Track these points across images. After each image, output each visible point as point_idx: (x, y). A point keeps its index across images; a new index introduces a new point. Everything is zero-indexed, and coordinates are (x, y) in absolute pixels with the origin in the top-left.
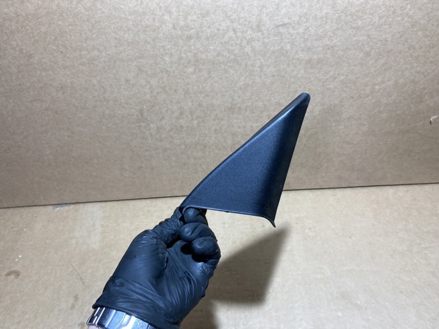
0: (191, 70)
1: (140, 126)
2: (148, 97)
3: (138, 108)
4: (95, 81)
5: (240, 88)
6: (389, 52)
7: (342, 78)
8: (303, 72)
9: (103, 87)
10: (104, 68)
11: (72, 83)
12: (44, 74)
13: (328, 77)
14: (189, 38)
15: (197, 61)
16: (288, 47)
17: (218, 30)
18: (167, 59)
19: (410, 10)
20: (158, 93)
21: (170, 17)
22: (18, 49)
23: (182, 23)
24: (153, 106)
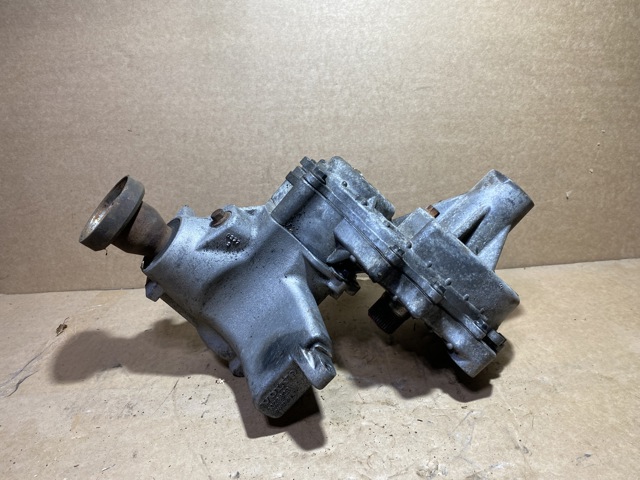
0: (329, 126)
1: (264, 187)
2: (280, 153)
3: (266, 165)
4: (224, 130)
5: (378, 150)
6: (521, 122)
7: (479, 145)
8: (440, 136)
9: (232, 138)
10: (238, 117)
11: (197, 130)
12: (169, 117)
13: (466, 142)
14: (333, 93)
15: (337, 117)
16: (428, 109)
17: (362, 87)
18: (307, 113)
19: (536, 84)
20: (291, 149)
21: (318, 70)
22: (148, 87)
23: (327, 78)
24: (283, 164)
